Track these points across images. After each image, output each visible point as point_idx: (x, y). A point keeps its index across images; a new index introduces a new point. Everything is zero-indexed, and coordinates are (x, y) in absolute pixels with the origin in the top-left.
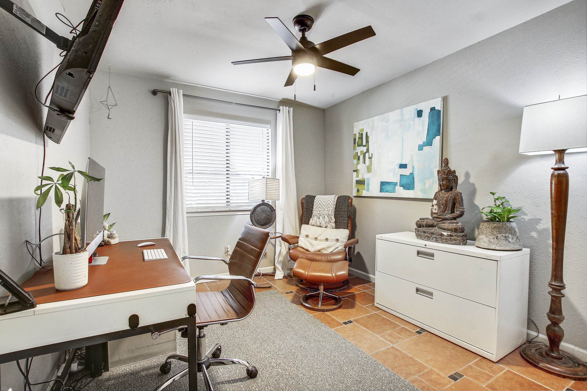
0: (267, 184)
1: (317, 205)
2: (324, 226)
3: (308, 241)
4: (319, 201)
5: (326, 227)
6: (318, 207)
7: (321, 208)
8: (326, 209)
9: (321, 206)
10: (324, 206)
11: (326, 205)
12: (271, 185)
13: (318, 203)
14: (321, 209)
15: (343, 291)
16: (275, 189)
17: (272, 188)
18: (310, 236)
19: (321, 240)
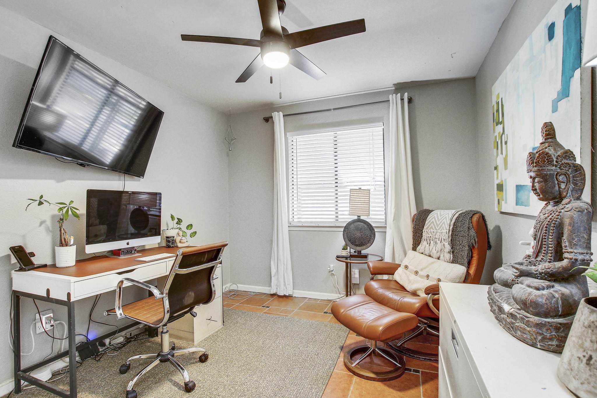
0: (351, 197)
1: (429, 224)
2: (435, 255)
3: (406, 274)
4: (433, 218)
5: (439, 259)
6: (429, 228)
7: (434, 228)
8: (439, 231)
9: (434, 226)
10: (438, 226)
11: (441, 224)
12: (358, 197)
13: (431, 222)
14: (433, 231)
15: (431, 362)
16: (363, 203)
17: (357, 201)
18: (410, 267)
19: (421, 277)
